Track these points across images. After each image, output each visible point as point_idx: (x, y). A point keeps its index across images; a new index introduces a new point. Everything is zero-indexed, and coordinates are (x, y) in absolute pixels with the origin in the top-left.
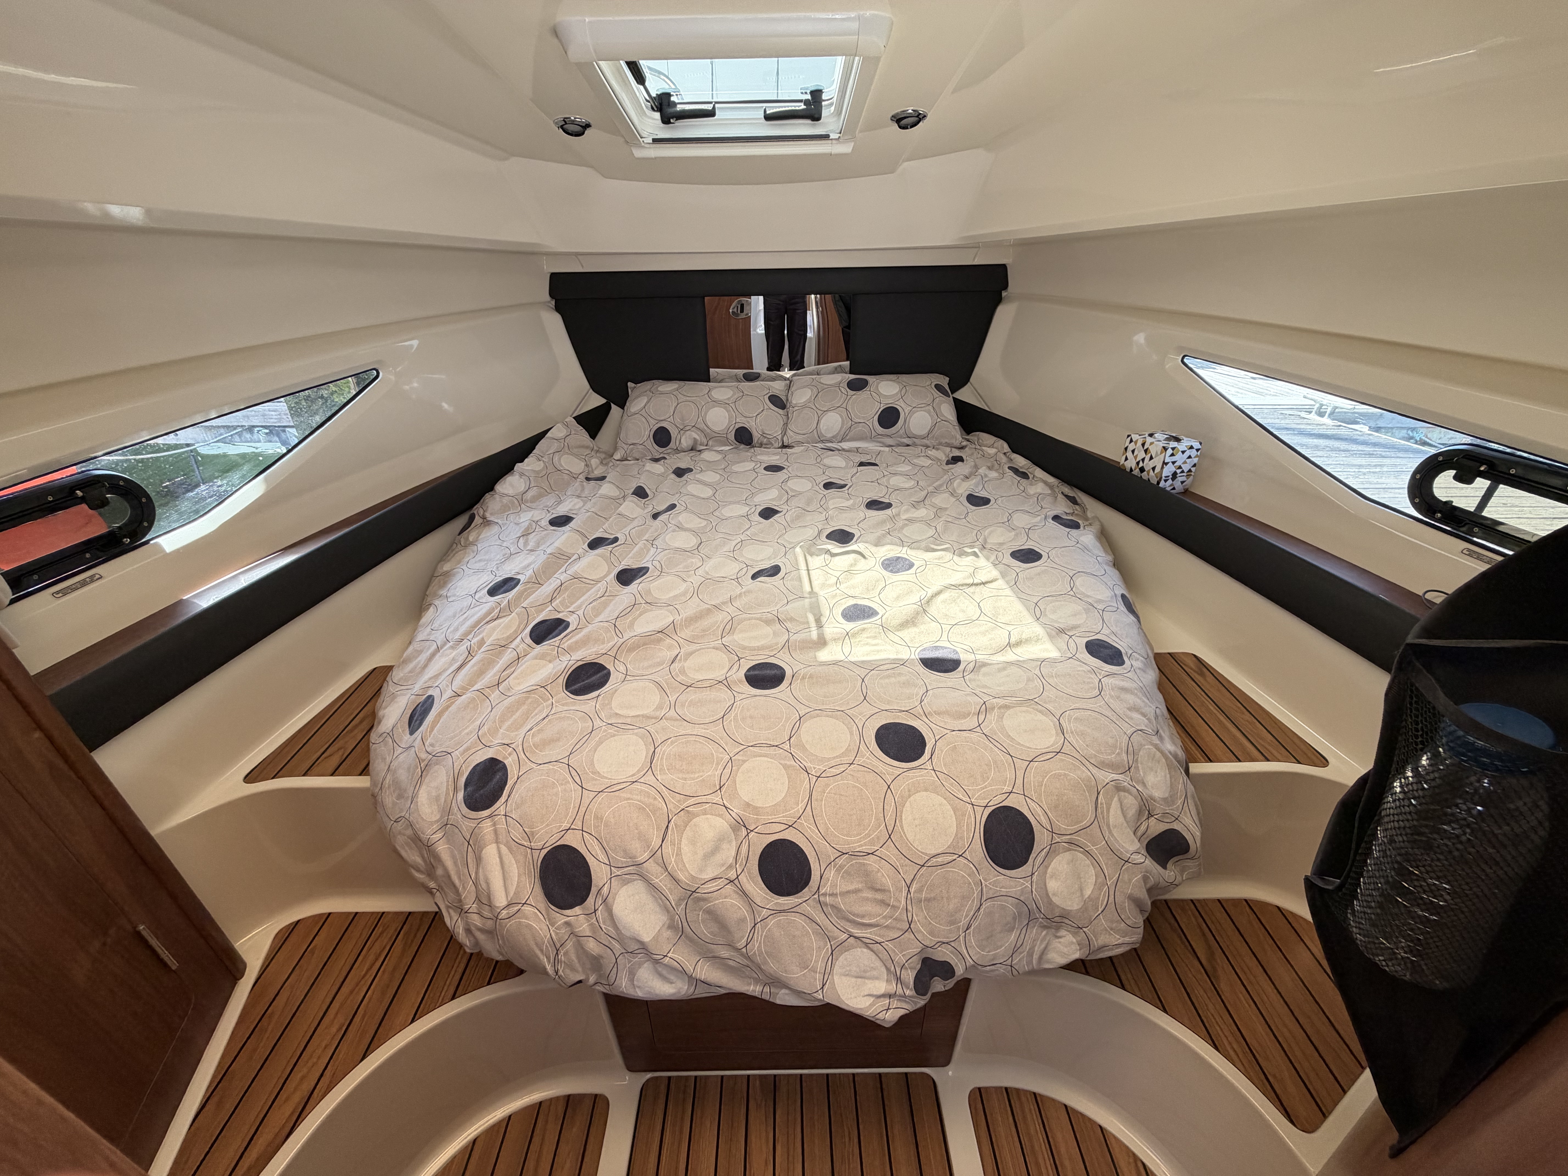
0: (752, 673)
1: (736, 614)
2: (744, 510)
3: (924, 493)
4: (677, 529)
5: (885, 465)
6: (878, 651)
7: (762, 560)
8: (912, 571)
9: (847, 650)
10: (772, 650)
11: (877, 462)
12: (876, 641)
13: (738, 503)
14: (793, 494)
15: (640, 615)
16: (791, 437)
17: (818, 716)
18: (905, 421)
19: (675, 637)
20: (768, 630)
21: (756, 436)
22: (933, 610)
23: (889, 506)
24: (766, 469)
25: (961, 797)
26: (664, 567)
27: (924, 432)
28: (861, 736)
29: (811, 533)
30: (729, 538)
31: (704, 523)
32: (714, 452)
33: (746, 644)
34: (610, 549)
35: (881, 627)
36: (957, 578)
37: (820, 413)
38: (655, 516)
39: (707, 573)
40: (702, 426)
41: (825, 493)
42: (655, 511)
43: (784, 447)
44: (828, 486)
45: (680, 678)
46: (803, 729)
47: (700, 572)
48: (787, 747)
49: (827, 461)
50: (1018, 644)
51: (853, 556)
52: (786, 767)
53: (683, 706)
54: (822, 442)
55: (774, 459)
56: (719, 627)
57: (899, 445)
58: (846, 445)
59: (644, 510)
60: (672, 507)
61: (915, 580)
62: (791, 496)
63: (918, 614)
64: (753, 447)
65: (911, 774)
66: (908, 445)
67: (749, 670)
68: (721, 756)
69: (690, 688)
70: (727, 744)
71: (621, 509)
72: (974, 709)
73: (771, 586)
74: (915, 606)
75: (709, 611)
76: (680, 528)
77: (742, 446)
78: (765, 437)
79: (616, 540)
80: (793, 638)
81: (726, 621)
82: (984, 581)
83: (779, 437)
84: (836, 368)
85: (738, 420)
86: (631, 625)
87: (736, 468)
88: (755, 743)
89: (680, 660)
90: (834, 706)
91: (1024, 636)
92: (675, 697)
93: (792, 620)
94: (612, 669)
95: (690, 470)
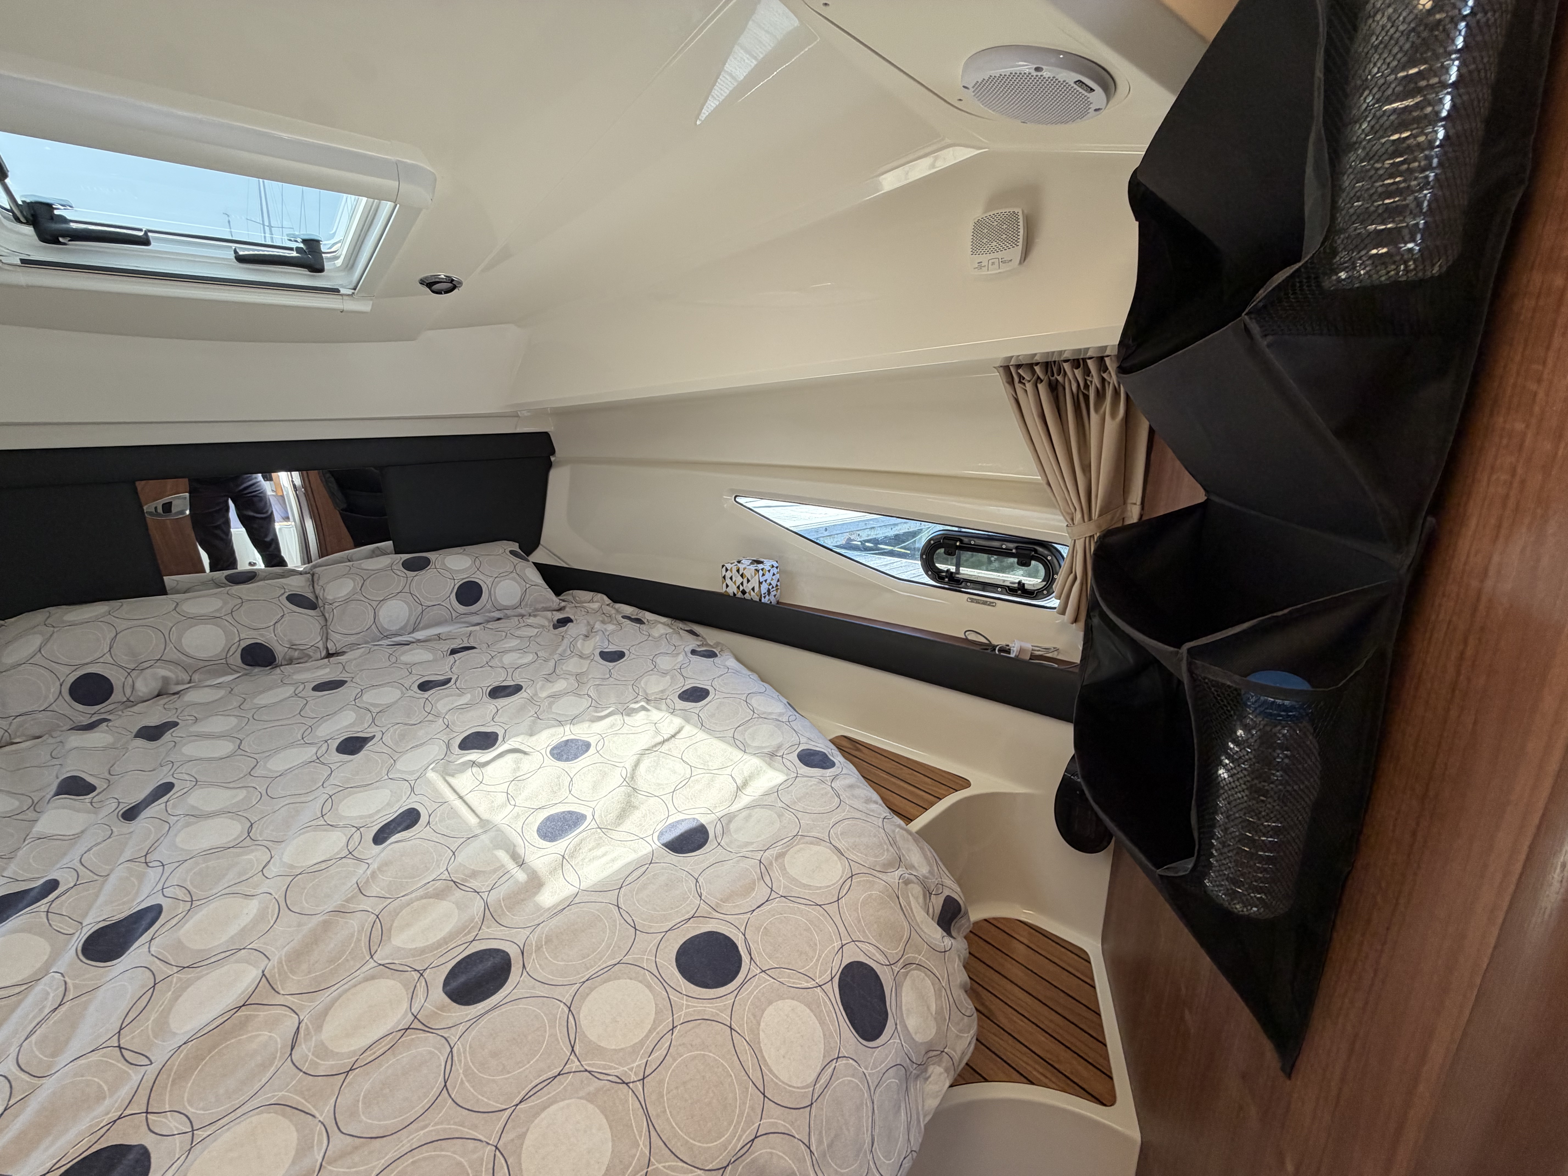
0: (454, 984)
1: (381, 907)
2: (309, 753)
3: (551, 664)
4: (193, 819)
5: (485, 646)
6: (613, 860)
7: (378, 811)
8: (592, 750)
9: (572, 877)
10: (469, 933)
11: (473, 645)
12: (603, 850)
13: (292, 745)
14: (378, 710)
15: (176, 998)
16: (339, 641)
17: (592, 990)
18: (490, 593)
19: (279, 1000)
20: (445, 906)
21: (280, 651)
22: (641, 784)
23: (518, 689)
24: (316, 688)
25: (805, 985)
26: (193, 890)
27: (515, 601)
28: (662, 981)
29: (435, 750)
30: (303, 799)
31: (242, 794)
32: (206, 689)
33: (420, 944)
34: (44, 908)
35: (599, 830)
36: (645, 740)
37: (374, 604)
38: (130, 814)
39: (292, 867)
40: (175, 656)
41: (427, 697)
42: (124, 807)
43: (329, 655)
44: (424, 686)
45: (325, 1066)
46: (583, 1021)
47: (273, 870)
48: (574, 1065)
49: (405, 658)
50: (745, 784)
51: (510, 757)
52: (590, 1098)
53: (353, 1114)
54: (387, 637)
55: (325, 674)
56: (359, 940)
57: (488, 622)
58: (420, 635)
59: (95, 813)
60: (166, 788)
61: (602, 759)
62: (377, 714)
63: (629, 796)
64: (281, 666)
65: (744, 994)
66: (499, 619)
67: (446, 983)
68: (475, 1156)
69: (351, 1075)
70: (474, 1127)
71: (40, 828)
72: (755, 875)
73: (418, 841)
74: (622, 789)
75: (326, 926)
76: (199, 816)
77: (257, 670)
78: (296, 650)
79: (53, 885)
80: (492, 899)
81: (368, 927)
82: (673, 734)
83: (320, 645)
84: (373, 551)
85: (243, 636)
86: (162, 1028)
87: (263, 700)
88: (523, 1093)
89: (308, 1033)
90: (605, 962)
91: (746, 774)
92: (329, 1107)
93: (474, 874)
94: (148, 1141)
95: (171, 725)
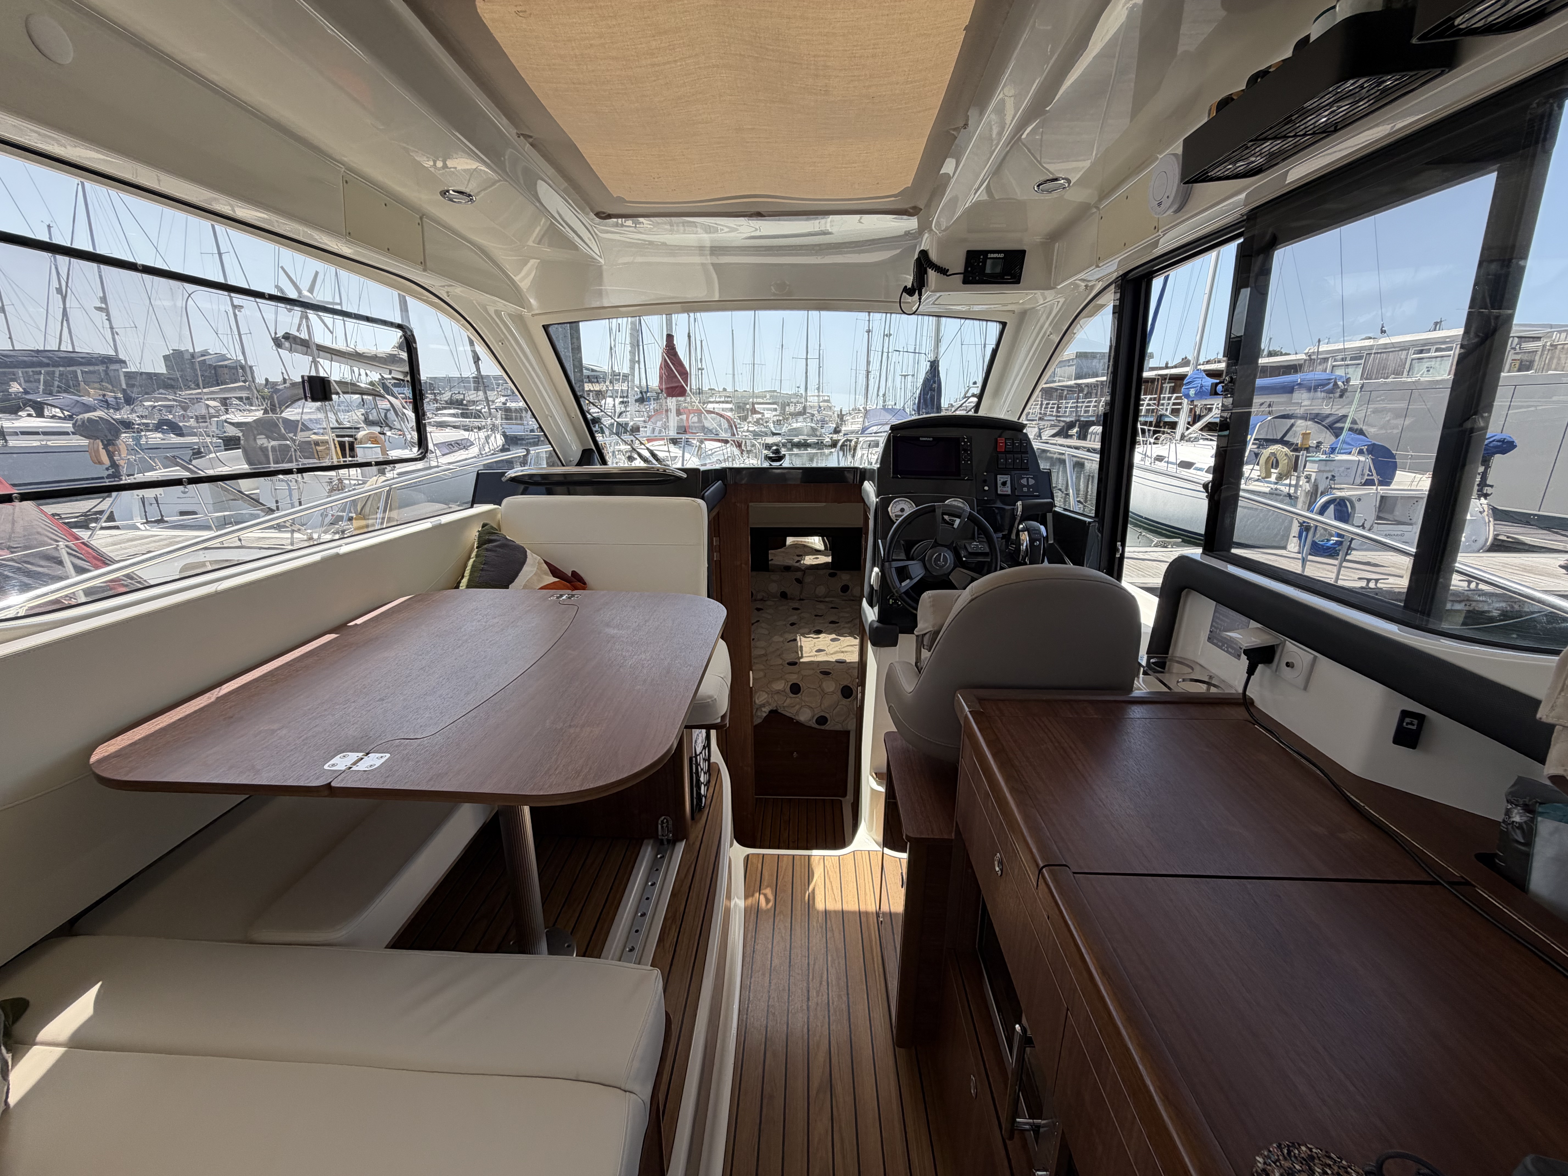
2: (784, 623)
5: (841, 608)
9: (814, 658)
11: (838, 607)
13: (781, 620)
18: (851, 590)
22: (840, 650)
23: (838, 623)
24: (793, 609)
29: (808, 631)
31: (771, 627)
32: (771, 601)
35: (826, 654)
37: (816, 586)
40: (767, 590)
43: (801, 600)
44: (816, 616)
51: (822, 637)
52: (797, 676)
54: (817, 598)
55: (796, 605)
58: (827, 599)
61: (839, 644)
63: (837, 651)
64: (788, 600)
77: (784, 599)
78: (793, 596)
83: (799, 596)
85: (782, 588)
87: (781, 608)
95: (762, 609)
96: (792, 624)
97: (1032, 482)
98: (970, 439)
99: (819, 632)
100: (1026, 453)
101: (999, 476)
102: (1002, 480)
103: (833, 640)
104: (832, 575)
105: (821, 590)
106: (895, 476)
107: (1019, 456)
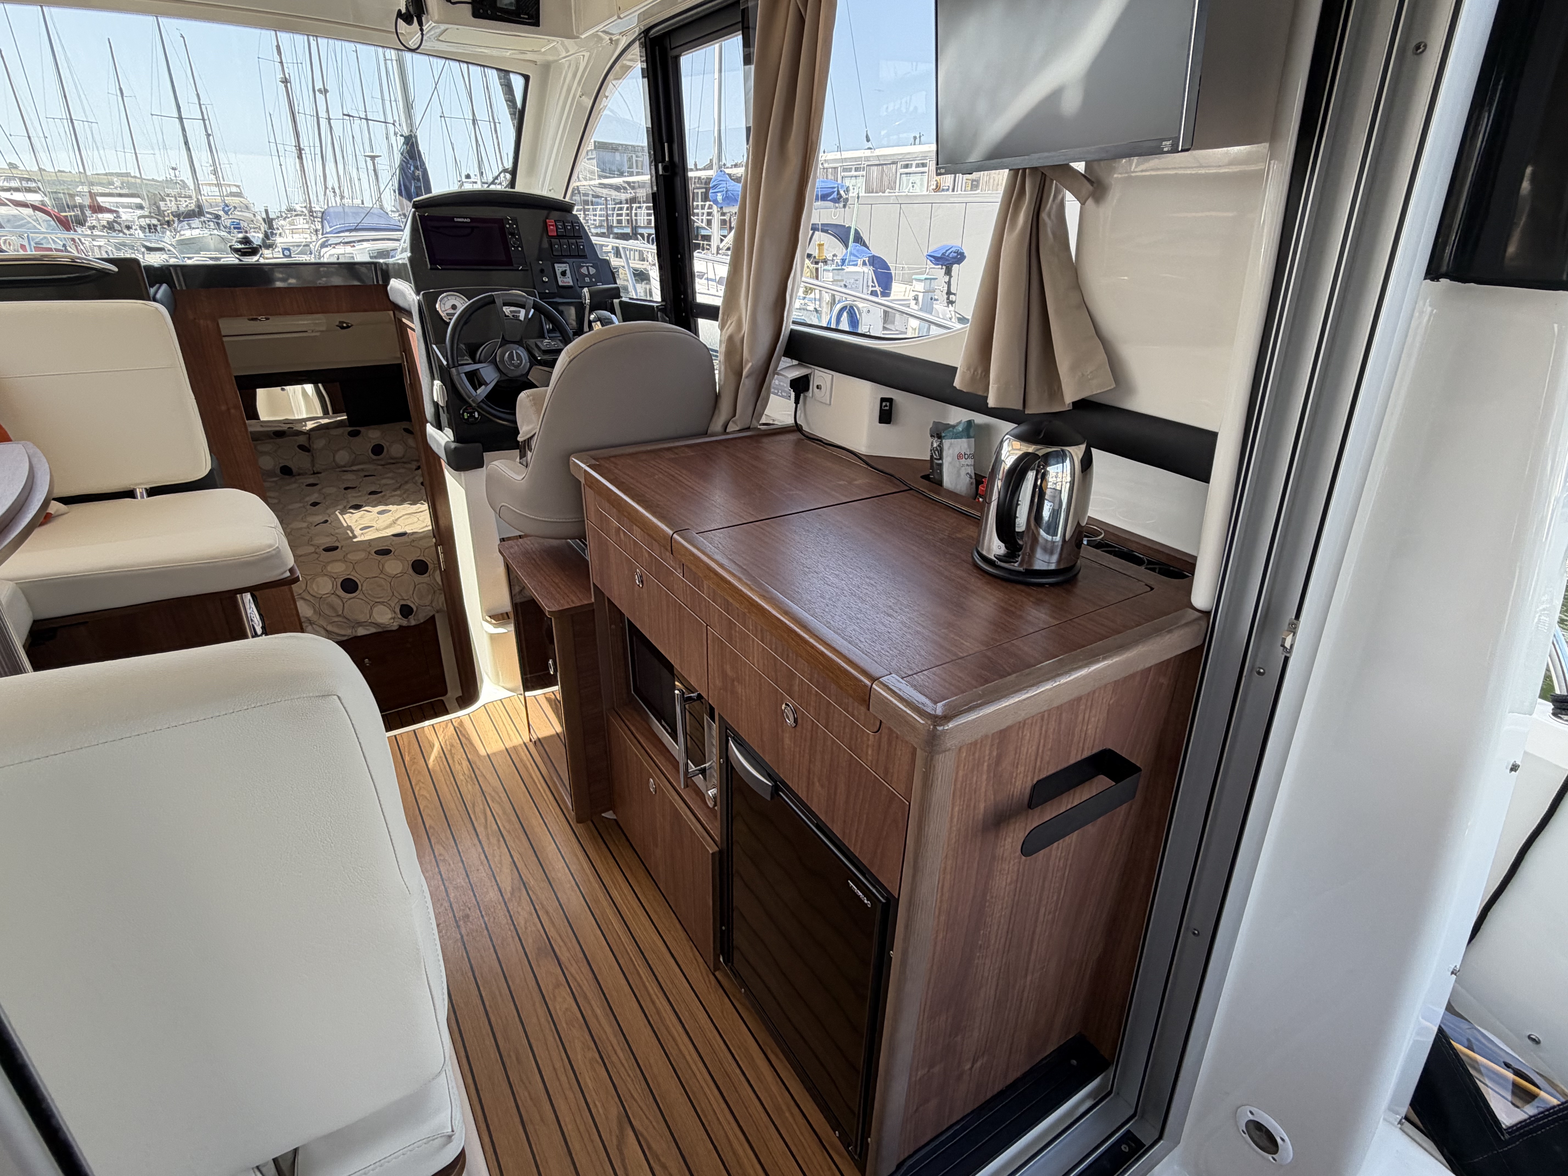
2: (301, 505)
3: (399, 485)
5: (378, 474)
6: (377, 536)
9: (364, 537)
11: (374, 474)
12: (377, 533)
14: (329, 494)
16: (318, 467)
17: (353, 553)
18: (388, 451)
21: (295, 470)
22: (398, 521)
23: (381, 492)
24: (307, 485)
27: (400, 455)
28: (370, 553)
29: (343, 508)
35: (377, 530)
37: (334, 452)
41: (345, 492)
43: (314, 473)
44: (346, 489)
49: (343, 477)
51: (363, 512)
54: (339, 467)
55: (311, 481)
57: (386, 464)
58: (354, 468)
61: (391, 515)
62: (326, 495)
64: (294, 476)
65: (387, 558)
74: (391, 522)
77: (287, 477)
78: (301, 469)
80: (341, 538)
83: (311, 468)
85: (280, 462)
87: (288, 488)
93: (339, 533)
96: (315, 504)
97: (592, 271)
98: (515, 220)
99: (357, 507)
100: (581, 237)
101: (556, 265)
102: (561, 270)
103: (380, 513)
104: (354, 434)
105: (343, 457)
106: (433, 267)
107: (574, 241)
